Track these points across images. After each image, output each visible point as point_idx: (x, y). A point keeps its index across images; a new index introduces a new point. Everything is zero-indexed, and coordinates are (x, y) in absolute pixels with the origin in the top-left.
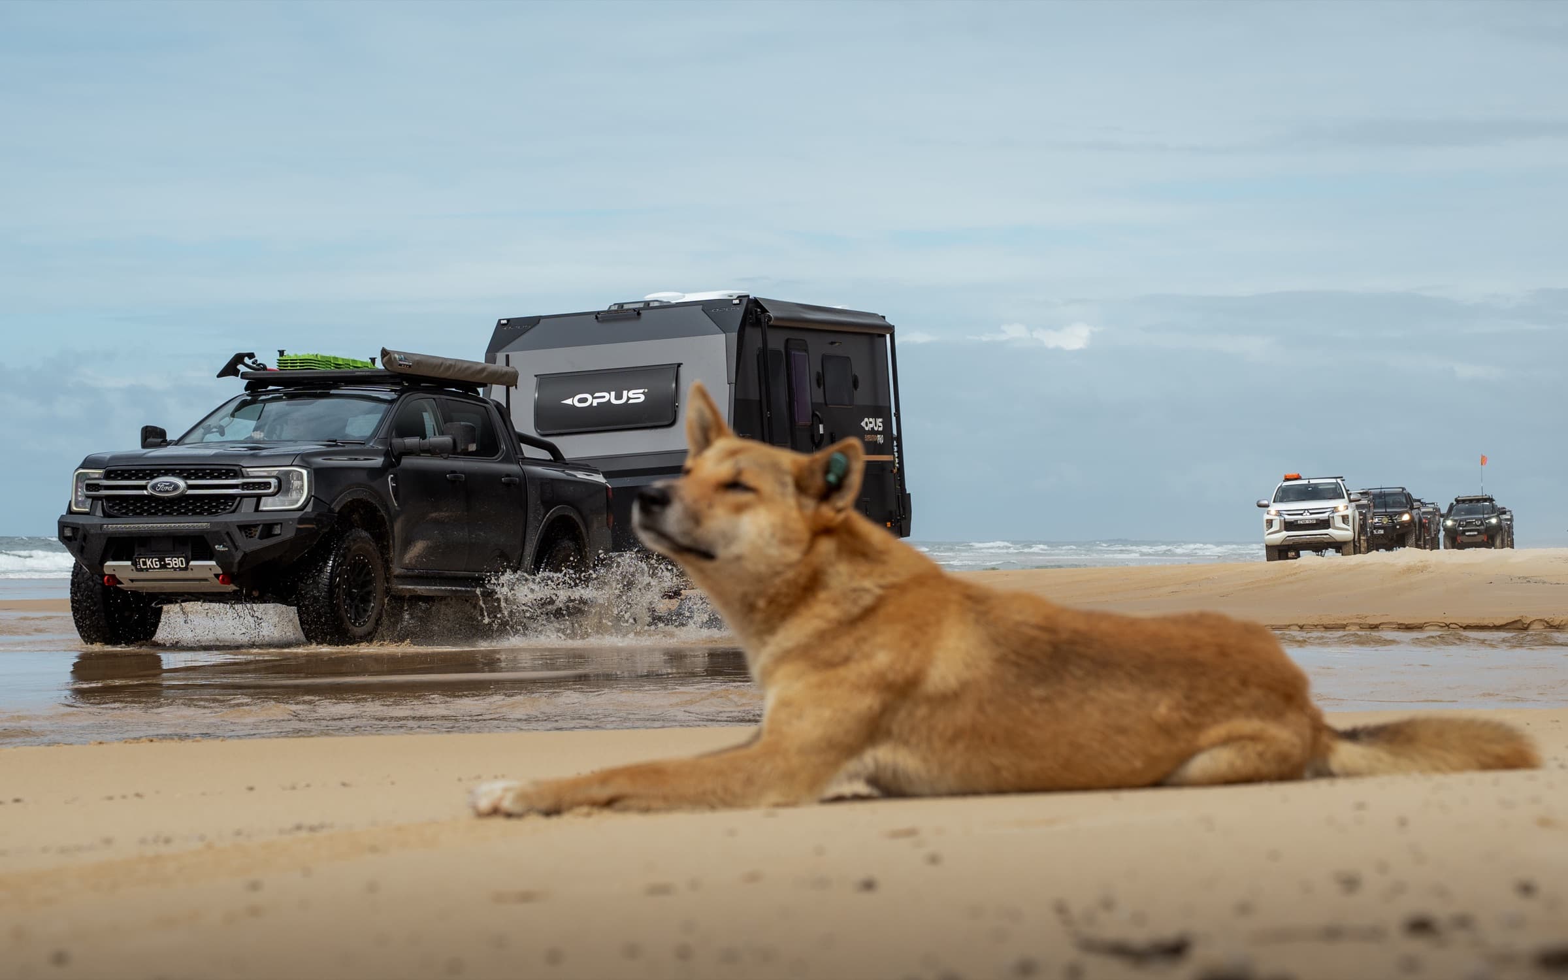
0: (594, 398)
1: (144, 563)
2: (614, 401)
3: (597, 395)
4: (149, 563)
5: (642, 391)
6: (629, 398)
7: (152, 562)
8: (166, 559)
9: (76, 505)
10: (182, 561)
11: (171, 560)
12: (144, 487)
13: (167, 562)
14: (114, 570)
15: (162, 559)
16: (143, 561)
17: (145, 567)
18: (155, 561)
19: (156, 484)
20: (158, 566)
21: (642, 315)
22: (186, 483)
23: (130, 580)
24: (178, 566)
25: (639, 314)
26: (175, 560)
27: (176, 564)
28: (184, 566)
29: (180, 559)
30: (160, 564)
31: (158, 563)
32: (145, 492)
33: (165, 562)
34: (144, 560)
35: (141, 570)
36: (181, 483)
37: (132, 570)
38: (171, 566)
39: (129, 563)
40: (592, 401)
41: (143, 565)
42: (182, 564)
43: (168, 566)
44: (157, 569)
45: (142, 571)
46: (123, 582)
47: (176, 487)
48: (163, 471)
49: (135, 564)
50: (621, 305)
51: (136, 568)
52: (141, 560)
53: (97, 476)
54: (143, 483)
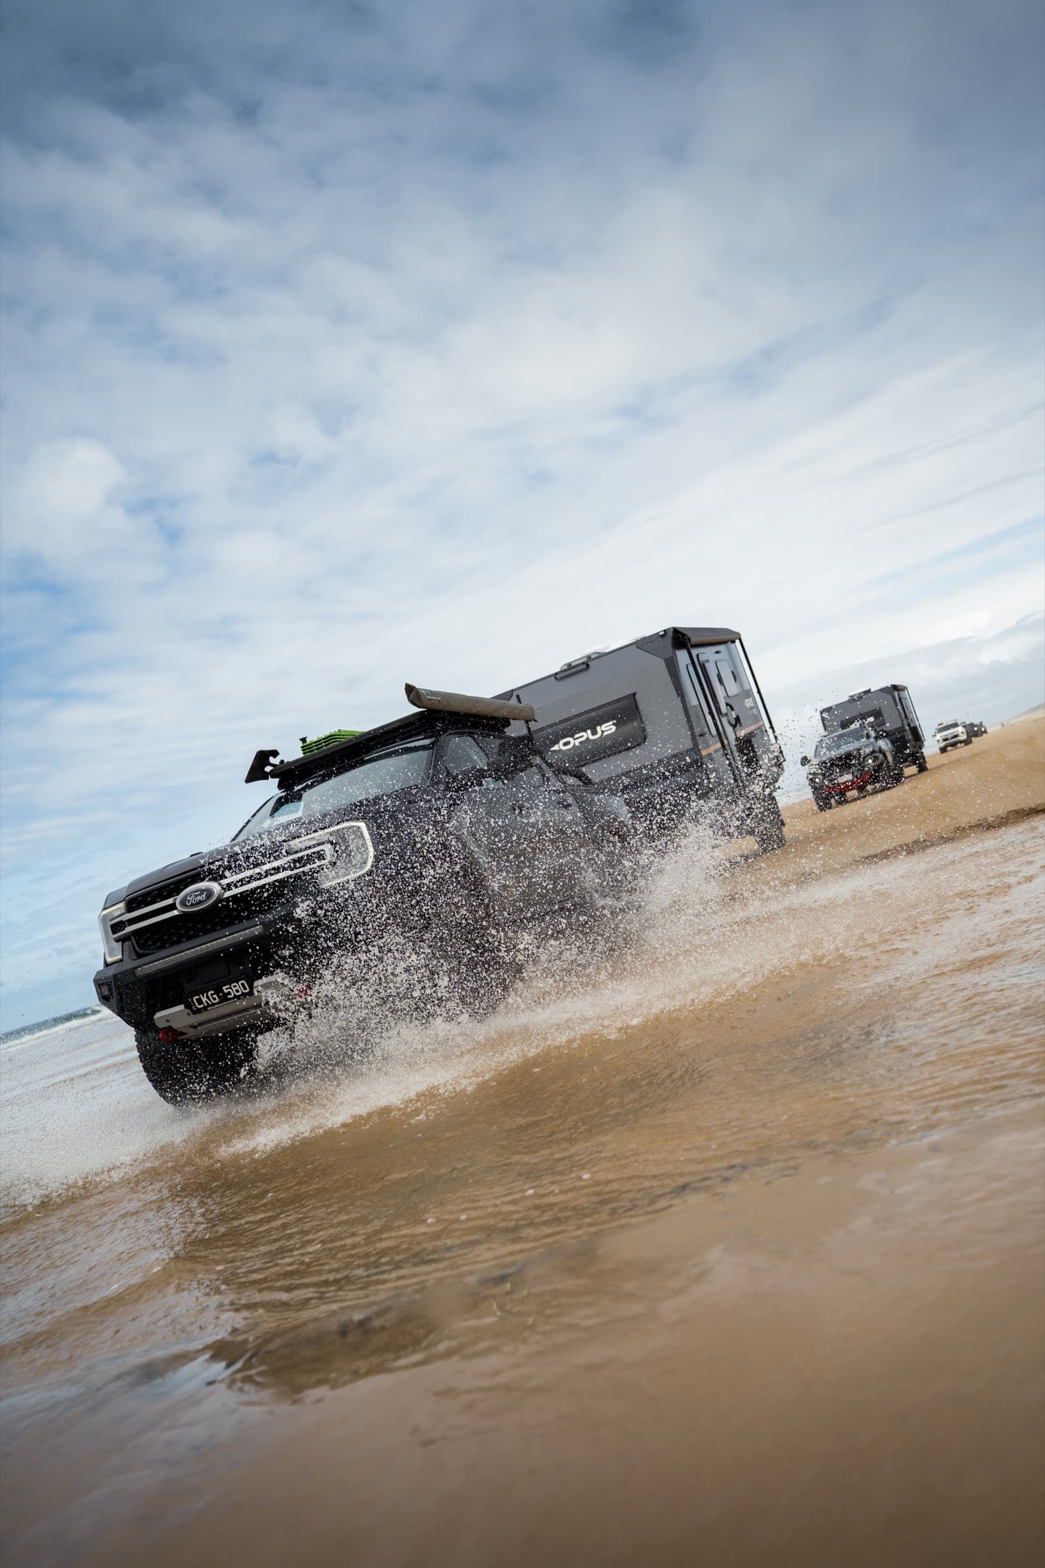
0: (575, 739)
1: (199, 1001)
2: (592, 737)
3: (576, 736)
4: (204, 999)
5: (611, 723)
6: (603, 732)
7: (208, 997)
8: (224, 988)
9: (111, 955)
10: (243, 984)
11: (230, 988)
12: (172, 907)
13: (226, 991)
14: (168, 1021)
15: (218, 990)
16: (196, 999)
17: (202, 1006)
18: (212, 995)
19: (185, 898)
20: (217, 1000)
21: (591, 666)
22: (220, 884)
23: (192, 1027)
24: (240, 993)
25: (588, 666)
26: (235, 986)
27: (237, 991)
28: (248, 990)
29: (240, 983)
30: (219, 997)
31: (215, 996)
32: (175, 913)
33: (223, 992)
34: (198, 997)
35: (199, 1011)
36: (215, 887)
37: (189, 1014)
38: (232, 996)
39: (182, 1007)
40: (573, 742)
41: (199, 1005)
42: (245, 989)
43: (229, 997)
44: (218, 1003)
45: (201, 1012)
46: (186, 1032)
47: (209, 893)
48: (189, 880)
49: (188, 1006)
50: (569, 665)
51: (192, 1010)
52: (194, 998)
53: (119, 913)
54: (170, 901)
